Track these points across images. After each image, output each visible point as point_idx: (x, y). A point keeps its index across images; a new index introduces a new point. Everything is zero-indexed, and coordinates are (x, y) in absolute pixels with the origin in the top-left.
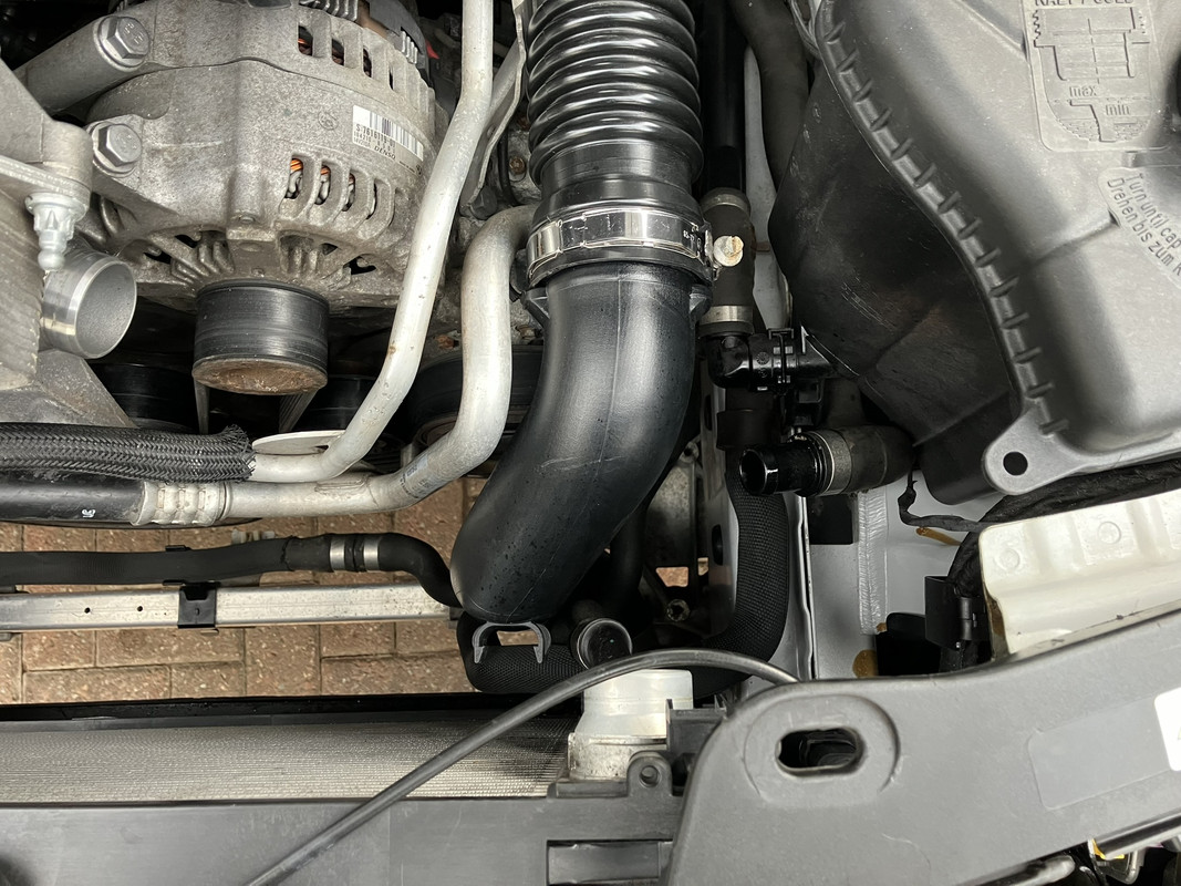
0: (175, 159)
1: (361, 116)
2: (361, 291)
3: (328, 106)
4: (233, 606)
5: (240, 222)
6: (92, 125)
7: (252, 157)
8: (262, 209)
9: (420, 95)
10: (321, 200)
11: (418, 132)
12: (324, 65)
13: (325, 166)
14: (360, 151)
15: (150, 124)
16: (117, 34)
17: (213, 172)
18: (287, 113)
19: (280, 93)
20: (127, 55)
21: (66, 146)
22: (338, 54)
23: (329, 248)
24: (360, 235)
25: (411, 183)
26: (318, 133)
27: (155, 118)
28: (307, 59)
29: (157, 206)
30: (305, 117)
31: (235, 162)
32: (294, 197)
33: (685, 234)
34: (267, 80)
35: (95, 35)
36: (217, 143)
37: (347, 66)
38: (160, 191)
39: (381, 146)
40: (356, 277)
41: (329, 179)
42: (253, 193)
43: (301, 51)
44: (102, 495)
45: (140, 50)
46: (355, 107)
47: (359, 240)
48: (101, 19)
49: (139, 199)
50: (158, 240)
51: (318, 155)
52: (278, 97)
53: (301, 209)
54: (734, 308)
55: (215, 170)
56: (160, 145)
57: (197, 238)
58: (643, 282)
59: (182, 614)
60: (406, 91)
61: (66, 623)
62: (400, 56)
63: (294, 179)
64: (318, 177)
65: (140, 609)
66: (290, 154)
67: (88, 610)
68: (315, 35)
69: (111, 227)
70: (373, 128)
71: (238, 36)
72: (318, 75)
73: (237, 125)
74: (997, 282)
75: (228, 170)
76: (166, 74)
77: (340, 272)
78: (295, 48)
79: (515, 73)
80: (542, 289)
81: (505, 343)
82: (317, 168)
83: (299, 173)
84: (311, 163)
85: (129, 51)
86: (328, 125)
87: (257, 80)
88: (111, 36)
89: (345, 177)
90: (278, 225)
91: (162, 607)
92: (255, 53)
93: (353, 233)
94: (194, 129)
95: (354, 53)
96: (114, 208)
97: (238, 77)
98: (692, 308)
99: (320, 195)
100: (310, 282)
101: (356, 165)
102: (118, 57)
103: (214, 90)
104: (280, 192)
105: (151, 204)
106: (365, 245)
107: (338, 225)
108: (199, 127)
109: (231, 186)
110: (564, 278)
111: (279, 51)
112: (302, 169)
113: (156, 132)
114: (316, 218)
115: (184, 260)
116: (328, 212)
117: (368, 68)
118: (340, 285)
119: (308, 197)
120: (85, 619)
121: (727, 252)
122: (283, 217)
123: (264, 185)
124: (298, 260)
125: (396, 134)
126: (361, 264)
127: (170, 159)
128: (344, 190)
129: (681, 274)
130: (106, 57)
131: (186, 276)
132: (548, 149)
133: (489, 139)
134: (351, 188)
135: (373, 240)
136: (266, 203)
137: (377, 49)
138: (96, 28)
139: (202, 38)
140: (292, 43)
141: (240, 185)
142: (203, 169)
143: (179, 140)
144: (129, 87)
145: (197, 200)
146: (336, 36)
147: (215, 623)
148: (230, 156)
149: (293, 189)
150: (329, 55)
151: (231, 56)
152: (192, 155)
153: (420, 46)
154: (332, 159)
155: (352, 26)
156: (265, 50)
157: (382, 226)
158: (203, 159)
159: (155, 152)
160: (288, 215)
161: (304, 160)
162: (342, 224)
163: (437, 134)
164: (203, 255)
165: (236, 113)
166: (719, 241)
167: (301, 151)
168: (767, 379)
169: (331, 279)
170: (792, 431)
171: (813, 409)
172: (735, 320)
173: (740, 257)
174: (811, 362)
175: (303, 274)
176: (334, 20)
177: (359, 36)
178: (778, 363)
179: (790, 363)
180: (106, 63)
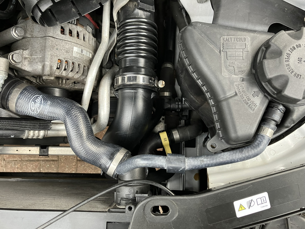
0: (30, 60)
1: (76, 49)
2: (76, 88)
3: (67, 47)
4: (53, 151)
5: (45, 75)
6: (10, 53)
7: (48, 60)
8: (51, 73)
9: (91, 40)
10: (65, 70)
11: (90, 51)
12: (67, 37)
13: (66, 61)
14: (75, 58)
15: (25, 51)
16: (16, 31)
17: (39, 63)
18: (57, 49)
19: (56, 44)
20: (19, 36)
21: (2, 63)
22: (71, 32)
23: (68, 79)
24: (75, 77)
25: (88, 64)
26: (65, 54)
27: (26, 50)
28: (63, 35)
29: (26, 71)
30: (61, 50)
31: (44, 62)
32: (59, 69)
33: (150, 81)
34: (52, 41)
35: (11, 31)
36: (40, 56)
37: (73, 37)
38: (26, 67)
39: (80, 56)
40: (75, 84)
41: (67, 64)
42: (48, 69)
43: (61, 33)
44: (16, 132)
45: (22, 35)
46: (74, 47)
47: (74, 78)
48: (13, 27)
49: (21, 69)
50: (27, 77)
51: (65, 59)
52: (55, 45)
53: (60, 72)
54: (167, 93)
55: (40, 63)
56: (27, 56)
57: (36, 77)
58: (141, 92)
59: (40, 152)
60: (88, 41)
61: (12, 153)
62: (86, 32)
63: (59, 65)
64: (64, 64)
65: (30, 151)
66: (58, 59)
67: (17, 150)
68: (65, 29)
69: (16, 74)
70: (78, 52)
71: (46, 30)
72: (65, 39)
73: (45, 52)
74: (213, 103)
75: (43, 63)
76: (29, 39)
77: (71, 84)
78: (60, 33)
80: (117, 92)
81: (108, 104)
82: (64, 62)
83: (60, 63)
84: (63, 61)
85: (19, 35)
86: (67, 52)
87: (50, 42)
88: (15, 32)
89: (71, 64)
90: (55, 75)
91: (35, 150)
92: (50, 35)
93: (73, 77)
94: (35, 53)
95: (75, 33)
96: (17, 71)
97: (45, 41)
98: (152, 98)
99: (65, 68)
100: (64, 86)
101: (74, 61)
102: (17, 37)
103: (40, 43)
104: (55, 68)
105: (24, 70)
106: (76, 79)
107: (69, 75)
108: (36, 52)
109: (43, 67)
110: (122, 89)
111: (56, 34)
112: (61, 62)
113: (26, 53)
114: (64, 74)
115: (34, 81)
116: (67, 72)
117: (78, 36)
118: (71, 87)
119: (62, 69)
120: (17, 153)
121: (161, 84)
122: (56, 74)
123: (51, 67)
124: (60, 82)
125: (84, 52)
126: (76, 82)
127: (29, 60)
128: (71, 67)
129: (148, 89)
130: (14, 36)
131: (34, 84)
132: (121, 57)
133: (109, 50)
134: (73, 66)
135: (78, 78)
136: (52, 71)
137: (81, 31)
138: (11, 30)
139: (37, 30)
140: (59, 32)
141: (45, 67)
142: (37, 63)
143: (31, 55)
144: (20, 41)
145: (35, 70)
146: (71, 28)
147: (48, 154)
148: (43, 60)
149: (58, 67)
150: (68, 34)
151: (44, 35)
152: (34, 59)
153: (92, 28)
154: (68, 60)
155: (74, 26)
156: (52, 34)
157: (80, 75)
158: (37, 60)
159: (25, 58)
160: (57, 73)
161: (61, 60)
162: (71, 75)
163: (95, 51)
164: (38, 80)
165: (45, 50)
166: (160, 81)
167: (60, 58)
168: (175, 110)
169: (69, 86)
170: (182, 121)
171: (186, 116)
172: (168, 95)
173: (164, 85)
174: (185, 106)
175: (62, 85)
176: (70, 25)
177: (76, 29)
178: (177, 106)
179: (180, 106)
180: (14, 38)
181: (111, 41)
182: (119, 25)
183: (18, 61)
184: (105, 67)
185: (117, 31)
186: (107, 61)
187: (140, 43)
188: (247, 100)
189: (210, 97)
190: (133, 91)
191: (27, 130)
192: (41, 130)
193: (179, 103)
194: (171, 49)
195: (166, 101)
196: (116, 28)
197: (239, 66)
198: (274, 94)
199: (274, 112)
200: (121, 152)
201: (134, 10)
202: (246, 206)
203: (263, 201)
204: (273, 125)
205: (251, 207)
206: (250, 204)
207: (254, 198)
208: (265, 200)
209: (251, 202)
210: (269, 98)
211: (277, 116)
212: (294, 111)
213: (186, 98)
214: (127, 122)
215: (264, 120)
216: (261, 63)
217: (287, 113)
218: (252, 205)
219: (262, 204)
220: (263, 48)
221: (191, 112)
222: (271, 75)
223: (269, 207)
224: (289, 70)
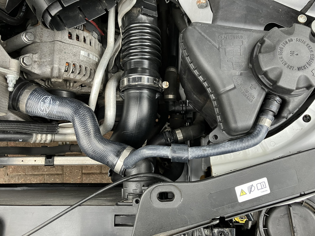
0: (40, 63)
1: (82, 53)
2: (83, 91)
3: (75, 51)
4: (58, 161)
5: (54, 78)
6: (21, 57)
7: (57, 63)
8: (59, 75)
9: (97, 45)
10: (73, 72)
11: (97, 55)
12: (74, 41)
13: (74, 64)
14: (82, 61)
15: (34, 55)
16: (27, 36)
17: (48, 66)
18: (65, 53)
19: (64, 48)
20: (29, 41)
21: (14, 64)
22: (78, 38)
23: (75, 82)
24: (82, 80)
25: (94, 67)
26: (72, 57)
27: (36, 54)
28: (70, 40)
29: (36, 74)
30: (69, 54)
31: (53, 64)
32: (67, 71)
33: (155, 82)
34: (60, 45)
35: (22, 36)
36: (49, 60)
37: (80, 41)
38: (36, 70)
39: (87, 59)
40: (82, 88)
41: (75, 67)
42: (57, 71)
43: (69, 38)
44: (24, 136)
45: (32, 39)
46: (81, 51)
47: (82, 81)
48: (23, 32)
49: (31, 72)
50: (36, 80)
51: (72, 62)
52: (63, 49)
53: (68, 74)
54: (172, 95)
55: (49, 66)
56: (36, 60)
57: (45, 80)
58: (146, 92)
59: (46, 162)
60: (94, 46)
61: (17, 164)
62: (93, 37)
63: (66, 67)
64: (72, 67)
65: (35, 161)
66: (66, 62)
67: (22, 161)
68: (72, 34)
69: (26, 77)
70: (85, 55)
71: (54, 35)
72: (73, 44)
73: (54, 56)
74: (214, 98)
75: (51, 66)
76: (38, 44)
77: (78, 87)
78: (67, 38)
79: (120, 42)
80: (123, 93)
81: (114, 105)
82: (72, 65)
83: (68, 66)
84: (71, 64)
85: (30, 40)
86: (75, 55)
87: (58, 45)
88: (25, 36)
89: (78, 67)
90: (63, 78)
91: (40, 161)
92: (58, 39)
93: (80, 79)
94: (44, 56)
95: (81, 38)
96: (26, 74)
97: (54, 45)
98: (156, 98)
99: (73, 71)
100: (71, 89)
101: (81, 64)
102: (27, 41)
103: (49, 47)
104: (63, 71)
105: (34, 73)
106: (83, 82)
107: (77, 78)
108: (45, 56)
109: (52, 69)
110: (128, 90)
111: (64, 39)
112: (68, 65)
113: (36, 57)
114: (72, 76)
115: (42, 85)
116: (74, 75)
117: (85, 41)
118: (78, 90)
119: (70, 72)
120: (22, 163)
121: (165, 85)
122: (64, 76)
123: (59, 69)
124: (68, 85)
125: (91, 56)
126: (83, 85)
127: (39, 63)
128: (78, 70)
129: (153, 90)
130: (24, 41)
131: (42, 87)
132: (126, 60)
133: (115, 55)
134: (80, 69)
135: (85, 81)
136: (60, 73)
137: (87, 37)
138: (22, 35)
139: (47, 35)
141: (54, 70)
142: (46, 66)
143: (41, 59)
144: (30, 46)
145: (44, 72)
146: (78, 34)
147: (54, 165)
148: (52, 63)
149: (66, 70)
150: (75, 39)
151: (53, 40)
152: (44, 62)
153: (98, 34)
154: (75, 63)
155: (81, 32)
156: (60, 39)
157: (87, 77)
158: (46, 63)
159: (35, 62)
160: (65, 76)
161: (69, 63)
162: (78, 77)
163: (101, 55)
164: (46, 83)
165: (53, 53)
166: (164, 83)
167: (68, 61)
168: (179, 112)
169: (76, 89)
170: (187, 123)
171: (190, 118)
172: (172, 98)
173: (168, 86)
174: (189, 108)
175: (69, 88)
176: (77, 30)
177: (83, 34)
178: (181, 108)
179: (184, 108)
180: (24, 42)
181: (117, 46)
182: (124, 30)
183: (28, 63)
184: (110, 72)
185: (122, 36)
186: (113, 66)
187: (144, 46)
188: (245, 92)
189: (211, 91)
190: (138, 91)
191: (35, 133)
192: (49, 134)
193: (184, 105)
194: (175, 54)
195: (171, 103)
196: (121, 33)
197: (237, 61)
198: (270, 86)
199: (271, 103)
200: (127, 149)
201: (138, 15)
202: (247, 191)
203: (262, 186)
204: (270, 115)
205: (251, 192)
206: (251, 189)
207: (254, 183)
208: (264, 185)
209: (252, 187)
210: (266, 90)
211: (274, 106)
212: (290, 101)
213: (189, 100)
214: (133, 121)
215: (262, 111)
216: (257, 57)
217: (284, 104)
218: (252, 190)
219: (262, 189)
220: (259, 44)
221: (195, 114)
222: (266, 67)
223: (268, 191)
224: (282, 62)
